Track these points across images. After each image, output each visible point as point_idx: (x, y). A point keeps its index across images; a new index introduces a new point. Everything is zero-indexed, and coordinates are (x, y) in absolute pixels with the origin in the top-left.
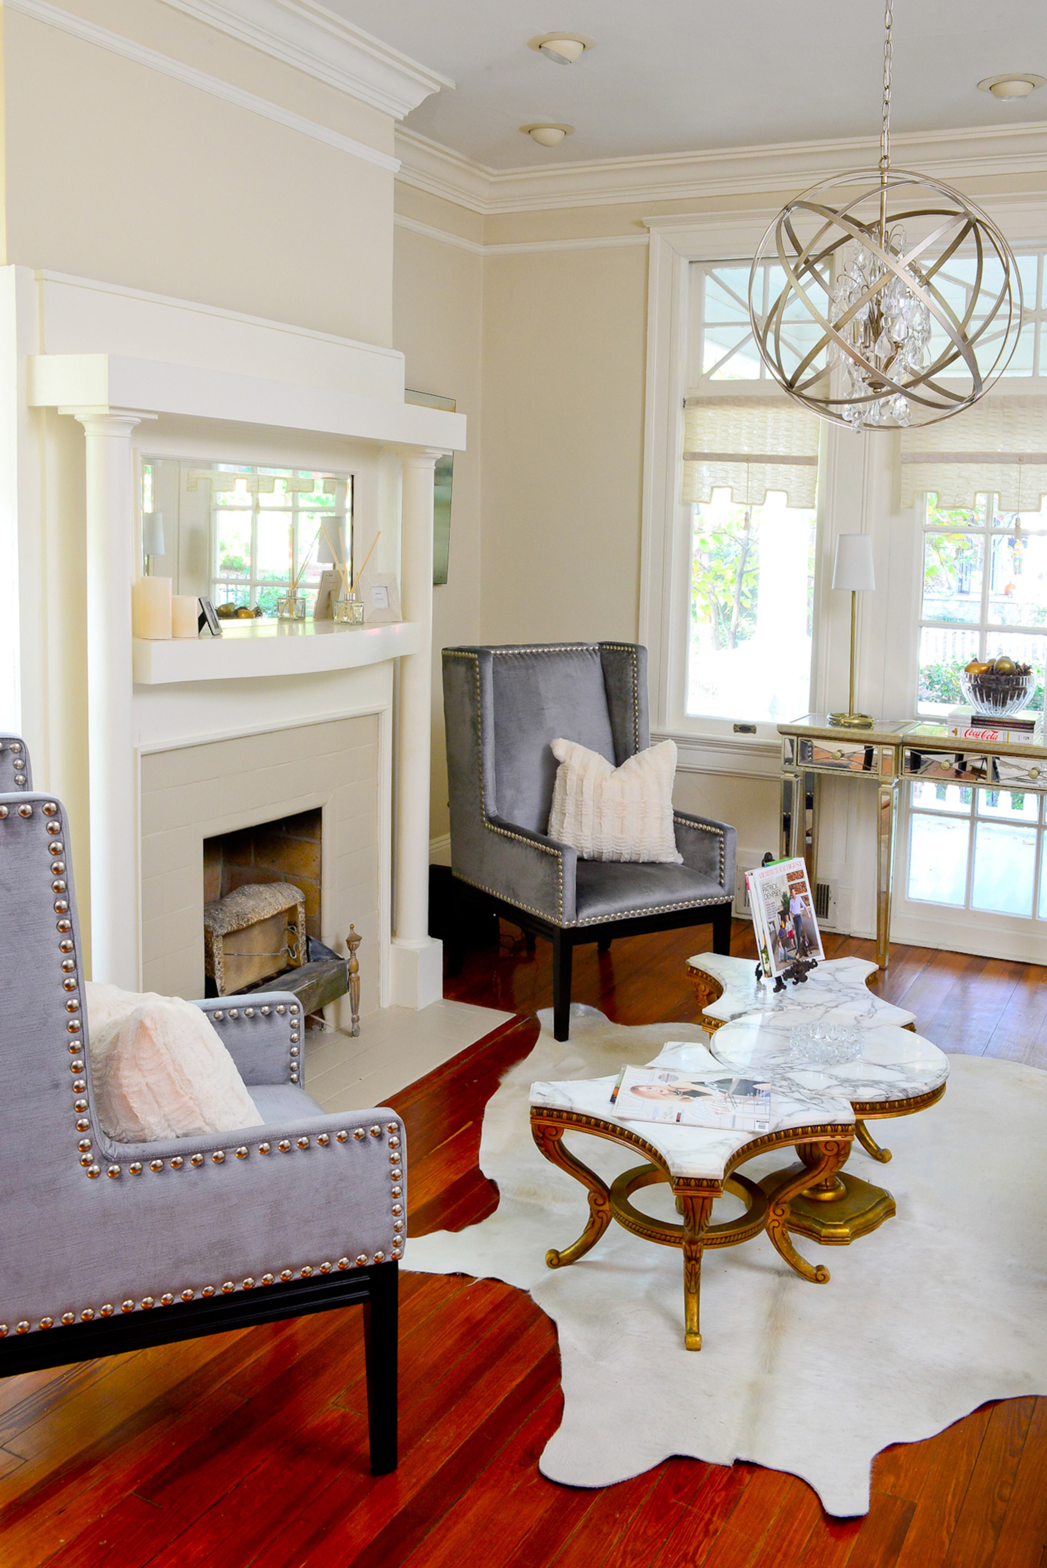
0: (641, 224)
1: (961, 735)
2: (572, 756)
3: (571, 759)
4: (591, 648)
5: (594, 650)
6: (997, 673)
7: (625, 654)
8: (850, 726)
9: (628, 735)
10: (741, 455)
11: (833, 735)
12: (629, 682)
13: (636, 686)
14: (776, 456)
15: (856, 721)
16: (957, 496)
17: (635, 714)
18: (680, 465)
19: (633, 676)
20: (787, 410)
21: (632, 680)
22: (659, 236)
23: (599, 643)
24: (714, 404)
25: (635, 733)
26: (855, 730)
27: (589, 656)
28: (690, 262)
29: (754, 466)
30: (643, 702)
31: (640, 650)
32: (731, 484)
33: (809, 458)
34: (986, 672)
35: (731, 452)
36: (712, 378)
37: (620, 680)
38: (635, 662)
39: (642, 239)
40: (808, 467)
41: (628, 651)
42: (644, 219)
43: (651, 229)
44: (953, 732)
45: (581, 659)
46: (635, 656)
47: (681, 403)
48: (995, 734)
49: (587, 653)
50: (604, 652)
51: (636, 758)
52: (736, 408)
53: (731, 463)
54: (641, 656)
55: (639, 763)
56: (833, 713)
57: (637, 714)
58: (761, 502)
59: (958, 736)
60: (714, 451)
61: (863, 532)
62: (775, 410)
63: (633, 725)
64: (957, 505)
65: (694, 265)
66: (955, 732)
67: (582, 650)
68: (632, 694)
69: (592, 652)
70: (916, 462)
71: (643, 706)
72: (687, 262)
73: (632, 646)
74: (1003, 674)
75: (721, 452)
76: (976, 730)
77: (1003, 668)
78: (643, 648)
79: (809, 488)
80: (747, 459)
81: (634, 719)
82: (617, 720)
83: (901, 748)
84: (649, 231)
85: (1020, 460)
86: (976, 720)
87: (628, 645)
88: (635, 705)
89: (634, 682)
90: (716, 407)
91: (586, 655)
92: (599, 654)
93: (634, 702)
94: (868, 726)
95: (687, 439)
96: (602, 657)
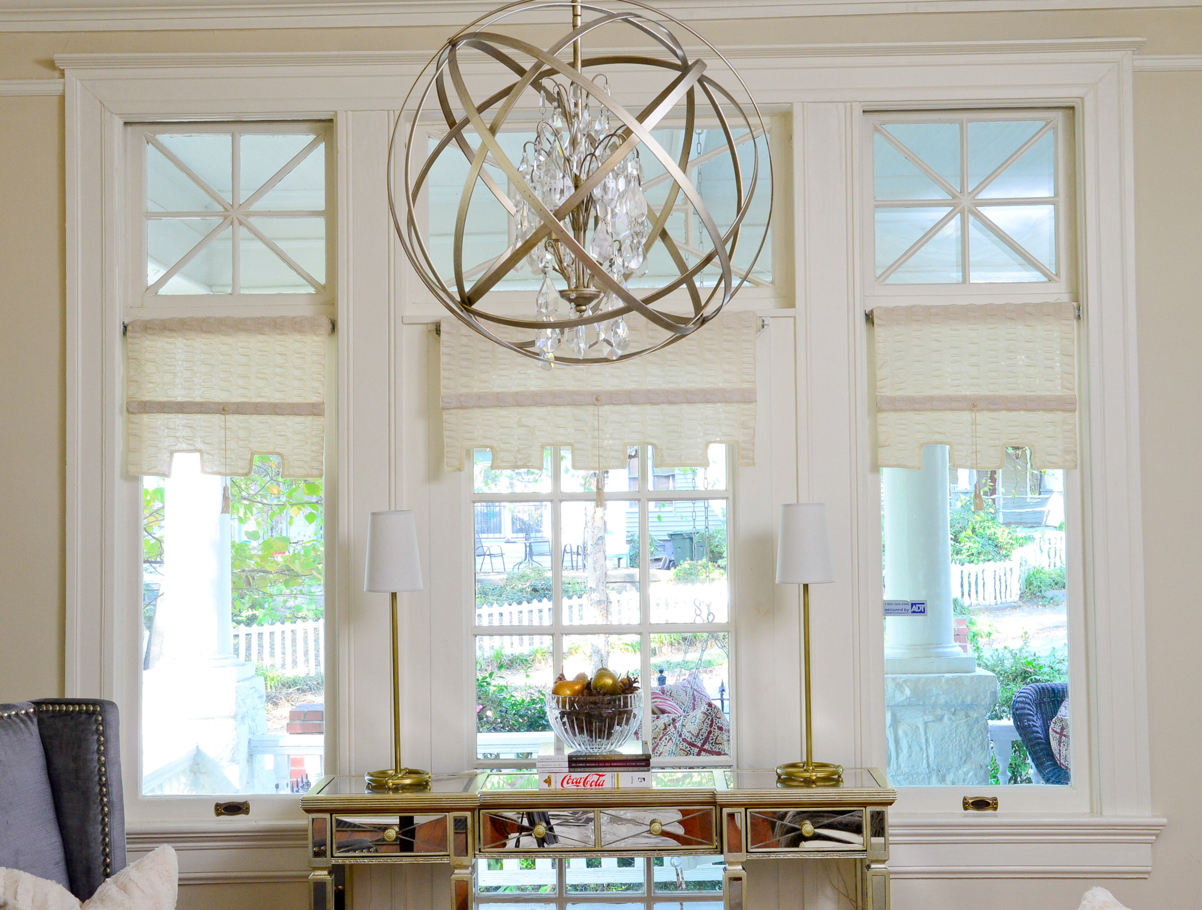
0: (51, 64)
1: (556, 785)
2: (16, 892)
3: (16, 898)
4: (23, 712)
5: (27, 714)
6: (598, 693)
7: (84, 716)
8: (396, 789)
9: (92, 845)
10: (214, 403)
11: (377, 805)
12: (92, 759)
13: (104, 765)
14: (265, 403)
15: (408, 781)
16: (519, 451)
17: (103, 809)
18: (119, 422)
19: (99, 749)
20: (278, 337)
21: (96, 757)
22: (78, 82)
23: (34, 703)
24: (172, 330)
25: (104, 839)
26: (408, 795)
27: (22, 725)
28: (126, 123)
29: (234, 420)
30: (114, 790)
31: (107, 707)
32: (200, 446)
33: (313, 405)
34: (581, 692)
35: (198, 399)
36: (162, 291)
37: (75, 759)
38: (101, 728)
39: (54, 86)
40: (310, 418)
41: (87, 712)
42: (56, 56)
43: (66, 72)
44: (546, 781)
45: (10, 732)
46: (100, 718)
47: (119, 329)
48: (602, 778)
49: (18, 721)
50: (45, 716)
51: (115, 882)
52: (203, 335)
53: (199, 416)
54: (110, 717)
55: (124, 889)
56: (371, 771)
57: (106, 809)
58: (246, 471)
59: (553, 786)
60: (172, 399)
61: (393, 508)
62: (260, 337)
63: (100, 828)
64: (519, 463)
65: (130, 129)
66: (548, 781)
67: (9, 716)
68: (97, 778)
69: (25, 718)
70: (462, 408)
71: (114, 798)
72: (121, 123)
73: (95, 703)
74: (605, 694)
75: (184, 400)
76: (576, 776)
77: (603, 686)
78: (112, 704)
79: (314, 448)
80: (223, 409)
81: (100, 817)
82: (72, 822)
83: (476, 813)
84: (62, 75)
85: (597, 400)
86: (576, 762)
87: (87, 702)
88: (103, 796)
89: (99, 759)
90: (175, 334)
91: (16, 723)
92: (35, 720)
93: (101, 790)
94: (421, 786)
95: (129, 381)
96: (41, 724)
